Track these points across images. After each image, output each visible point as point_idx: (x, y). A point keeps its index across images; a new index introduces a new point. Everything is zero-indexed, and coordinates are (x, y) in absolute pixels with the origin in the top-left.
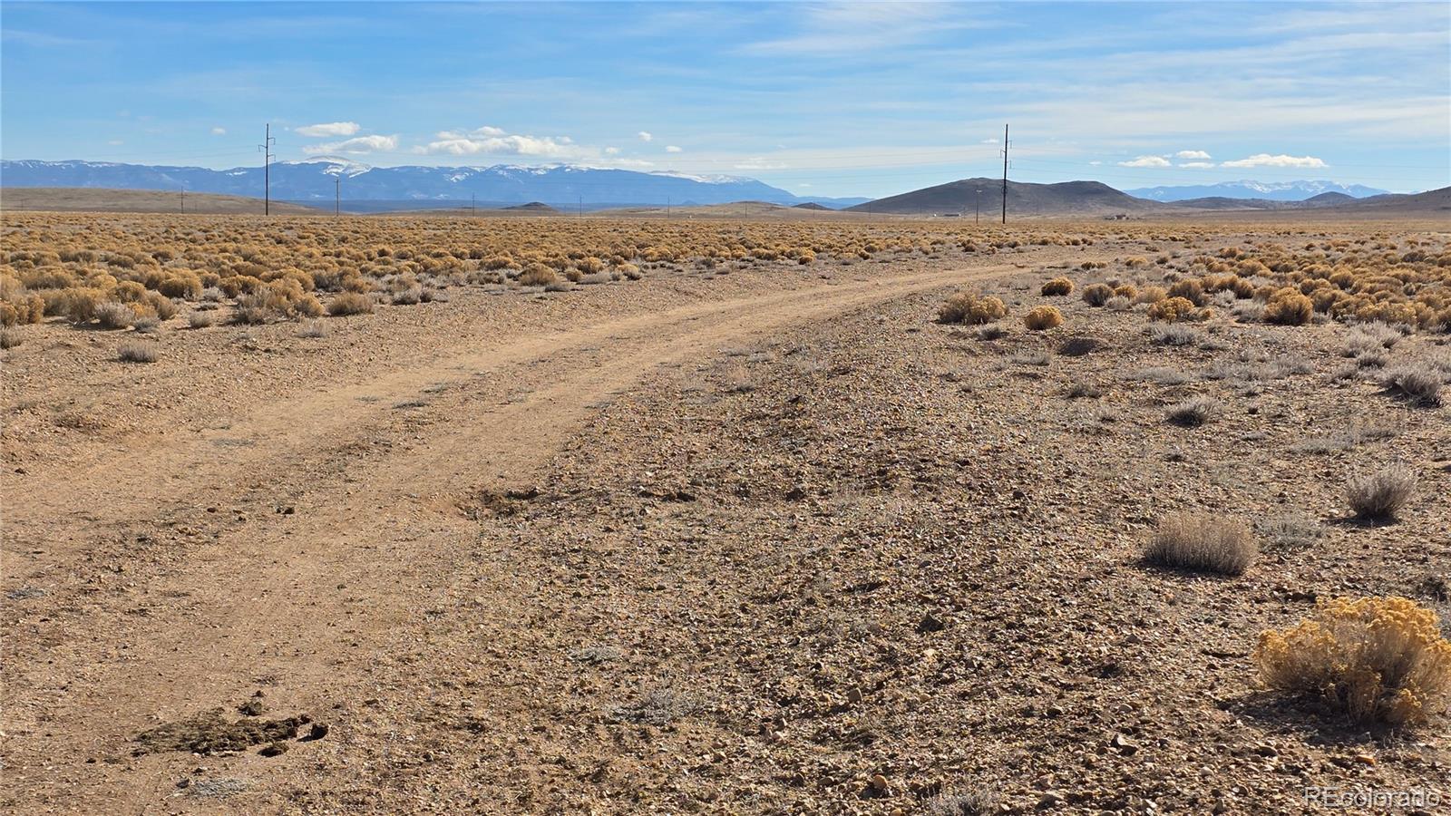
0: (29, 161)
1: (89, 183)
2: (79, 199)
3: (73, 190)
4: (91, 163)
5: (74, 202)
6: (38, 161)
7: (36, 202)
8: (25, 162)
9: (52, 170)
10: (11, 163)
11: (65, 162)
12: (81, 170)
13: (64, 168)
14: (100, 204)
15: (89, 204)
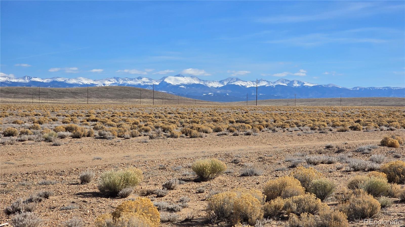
0: (371, 87)
1: (392, 95)
2: (386, 101)
3: (384, 98)
4: (393, 88)
5: (384, 103)
6: (374, 87)
7: (370, 103)
8: (369, 88)
9: (379, 90)
10: (364, 88)
11: (384, 87)
12: (390, 90)
13: (383, 90)
14: (393, 103)
15: (390, 103)
